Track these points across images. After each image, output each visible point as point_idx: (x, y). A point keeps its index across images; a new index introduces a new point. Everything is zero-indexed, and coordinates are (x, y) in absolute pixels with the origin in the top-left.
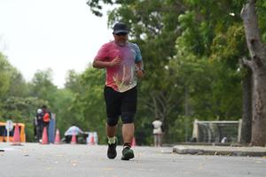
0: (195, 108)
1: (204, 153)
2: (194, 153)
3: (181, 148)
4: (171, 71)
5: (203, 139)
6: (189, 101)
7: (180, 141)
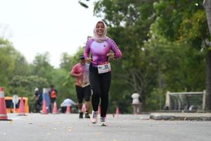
0: (168, 82)
1: (176, 118)
2: (167, 119)
3: (156, 115)
4: (147, 52)
5: (174, 107)
6: (162, 77)
7: (155, 109)
